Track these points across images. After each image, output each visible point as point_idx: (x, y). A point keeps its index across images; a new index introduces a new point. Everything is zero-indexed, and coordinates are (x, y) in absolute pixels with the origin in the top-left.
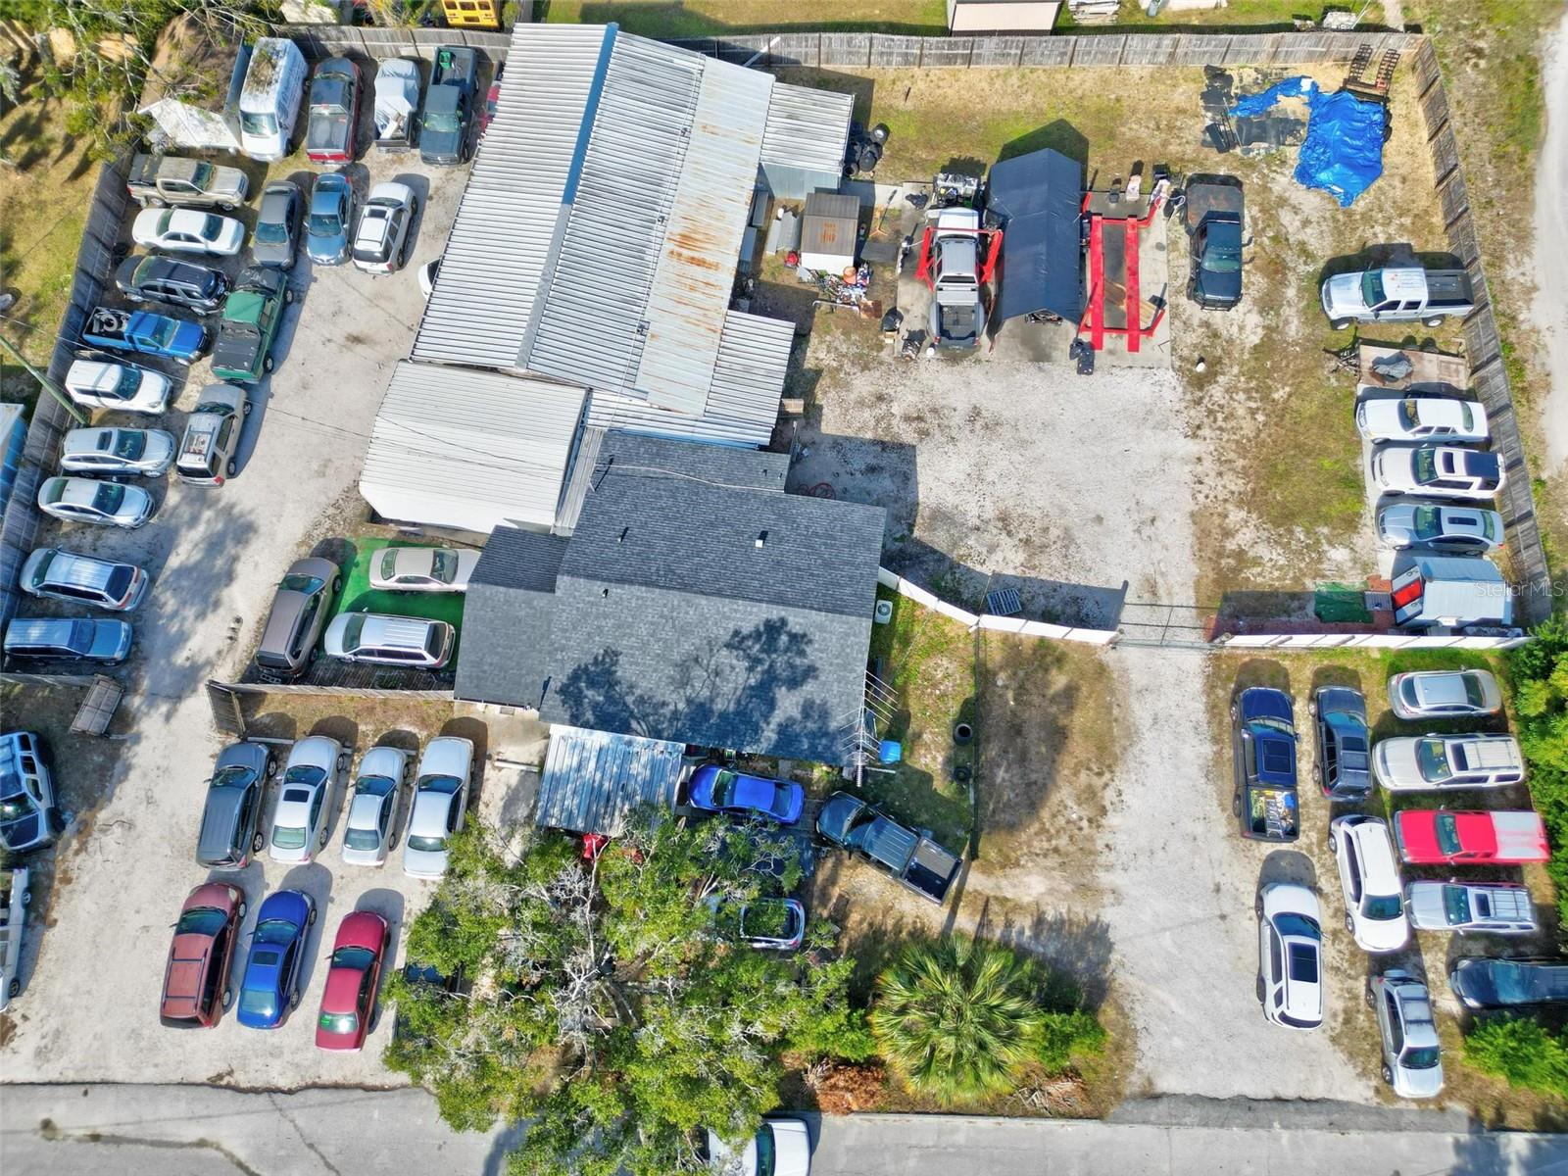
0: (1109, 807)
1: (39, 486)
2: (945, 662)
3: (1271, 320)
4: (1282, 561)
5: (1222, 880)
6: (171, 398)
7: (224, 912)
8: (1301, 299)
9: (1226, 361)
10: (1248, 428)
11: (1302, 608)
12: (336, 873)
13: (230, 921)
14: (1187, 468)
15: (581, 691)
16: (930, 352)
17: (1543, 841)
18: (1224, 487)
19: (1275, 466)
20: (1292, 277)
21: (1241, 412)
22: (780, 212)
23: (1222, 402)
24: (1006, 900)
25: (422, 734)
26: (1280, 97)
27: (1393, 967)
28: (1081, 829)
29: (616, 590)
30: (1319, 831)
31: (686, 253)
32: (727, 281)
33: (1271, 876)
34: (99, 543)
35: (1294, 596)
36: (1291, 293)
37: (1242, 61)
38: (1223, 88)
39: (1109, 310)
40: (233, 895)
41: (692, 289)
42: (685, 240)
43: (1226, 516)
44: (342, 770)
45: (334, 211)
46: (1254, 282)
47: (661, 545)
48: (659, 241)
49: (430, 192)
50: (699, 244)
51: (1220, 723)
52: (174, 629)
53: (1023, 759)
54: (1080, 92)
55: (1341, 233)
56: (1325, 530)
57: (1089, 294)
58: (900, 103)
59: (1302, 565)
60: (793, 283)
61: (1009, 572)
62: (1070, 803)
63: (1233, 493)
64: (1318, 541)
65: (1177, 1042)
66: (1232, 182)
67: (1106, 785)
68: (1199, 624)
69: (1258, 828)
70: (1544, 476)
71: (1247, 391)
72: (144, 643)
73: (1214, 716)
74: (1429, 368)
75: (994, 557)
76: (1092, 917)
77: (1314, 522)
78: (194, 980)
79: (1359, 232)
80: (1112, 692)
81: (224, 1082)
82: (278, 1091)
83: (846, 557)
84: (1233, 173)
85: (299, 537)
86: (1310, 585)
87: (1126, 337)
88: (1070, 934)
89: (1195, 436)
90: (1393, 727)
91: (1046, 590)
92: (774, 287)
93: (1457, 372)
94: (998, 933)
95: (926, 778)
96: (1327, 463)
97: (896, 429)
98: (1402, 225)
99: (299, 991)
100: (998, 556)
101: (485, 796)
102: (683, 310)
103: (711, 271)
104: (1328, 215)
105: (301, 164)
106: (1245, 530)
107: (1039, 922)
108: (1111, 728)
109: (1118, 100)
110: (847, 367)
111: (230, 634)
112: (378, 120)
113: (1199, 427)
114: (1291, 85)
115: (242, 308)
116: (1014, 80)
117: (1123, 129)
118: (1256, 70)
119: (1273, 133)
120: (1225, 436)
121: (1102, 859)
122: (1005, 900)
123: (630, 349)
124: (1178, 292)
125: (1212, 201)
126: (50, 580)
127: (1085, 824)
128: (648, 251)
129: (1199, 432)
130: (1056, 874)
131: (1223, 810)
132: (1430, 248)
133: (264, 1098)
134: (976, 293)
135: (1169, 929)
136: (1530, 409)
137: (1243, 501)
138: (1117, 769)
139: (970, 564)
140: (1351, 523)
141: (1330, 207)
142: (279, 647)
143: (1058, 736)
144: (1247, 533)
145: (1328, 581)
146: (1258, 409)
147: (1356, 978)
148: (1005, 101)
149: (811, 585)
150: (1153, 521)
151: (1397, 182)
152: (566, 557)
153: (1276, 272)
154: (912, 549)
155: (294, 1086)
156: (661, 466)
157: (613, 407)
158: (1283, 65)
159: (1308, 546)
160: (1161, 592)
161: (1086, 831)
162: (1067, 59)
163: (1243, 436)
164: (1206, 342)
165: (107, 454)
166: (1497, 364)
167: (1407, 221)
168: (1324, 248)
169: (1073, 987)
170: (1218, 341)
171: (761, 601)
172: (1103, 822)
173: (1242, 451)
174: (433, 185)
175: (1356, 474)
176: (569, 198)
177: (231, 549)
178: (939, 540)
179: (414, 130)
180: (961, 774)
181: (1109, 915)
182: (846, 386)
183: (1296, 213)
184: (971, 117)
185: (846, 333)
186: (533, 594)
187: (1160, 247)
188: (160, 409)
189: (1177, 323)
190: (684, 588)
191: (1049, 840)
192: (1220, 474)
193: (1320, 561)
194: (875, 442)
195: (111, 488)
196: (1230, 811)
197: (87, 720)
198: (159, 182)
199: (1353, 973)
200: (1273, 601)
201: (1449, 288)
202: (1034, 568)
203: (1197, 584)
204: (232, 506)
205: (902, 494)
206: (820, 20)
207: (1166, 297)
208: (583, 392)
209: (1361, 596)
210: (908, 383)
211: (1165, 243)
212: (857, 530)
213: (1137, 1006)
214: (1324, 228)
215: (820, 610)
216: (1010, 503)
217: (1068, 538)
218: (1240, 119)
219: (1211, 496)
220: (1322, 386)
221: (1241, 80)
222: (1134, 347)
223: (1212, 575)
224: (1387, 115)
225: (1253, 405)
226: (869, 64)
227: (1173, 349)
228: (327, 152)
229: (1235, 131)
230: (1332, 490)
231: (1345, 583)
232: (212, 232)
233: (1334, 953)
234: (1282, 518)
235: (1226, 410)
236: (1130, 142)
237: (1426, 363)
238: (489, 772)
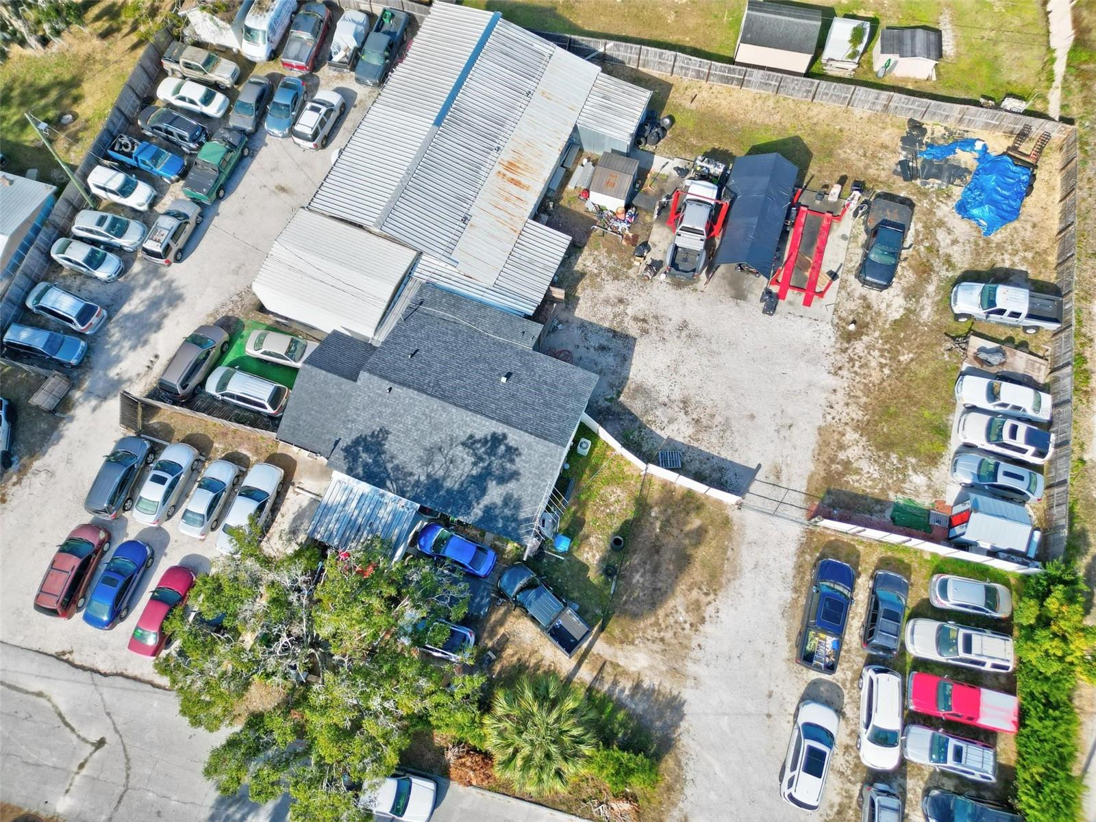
0: (707, 618)
1: (54, 241)
2: (619, 491)
3: (912, 304)
4: (876, 475)
5: (775, 690)
6: (153, 203)
7: (93, 545)
8: (937, 294)
9: (872, 326)
10: (876, 376)
11: (882, 511)
12: (173, 537)
13: (96, 552)
14: (825, 395)
15: (358, 452)
16: (663, 277)
17: (1016, 719)
18: (848, 414)
19: (888, 407)
20: (934, 278)
21: (873, 364)
22: (585, 161)
23: (862, 354)
24: (618, 665)
25: (253, 459)
26: (958, 150)
27: (883, 782)
28: (683, 629)
29: (397, 389)
30: (854, 672)
31: (509, 175)
32: (532, 199)
33: (811, 695)
34: (83, 287)
35: (878, 502)
36: (931, 288)
37: (936, 120)
38: (918, 136)
39: (796, 274)
40: (102, 535)
41: (507, 199)
42: (511, 166)
43: (844, 435)
44: (195, 469)
45: (288, 102)
46: (905, 275)
47: (437, 366)
48: (492, 163)
49: (356, 102)
50: (519, 170)
51: (802, 579)
52: (114, 353)
53: (655, 570)
54: (815, 120)
55: (978, 254)
56: (913, 460)
57: (785, 259)
58: (687, 104)
59: (890, 481)
60: (582, 211)
61: (679, 439)
62: (681, 609)
63: (853, 420)
64: (906, 467)
65: (713, 796)
66: (908, 204)
67: (710, 603)
68: (804, 505)
69: (807, 658)
70: (1086, 458)
71: (881, 350)
72: (93, 358)
73: (799, 572)
74: (1019, 362)
75: (671, 427)
76: (675, 693)
77: (907, 453)
78: (61, 584)
79: (992, 256)
80: (730, 539)
81: (65, 658)
82: (97, 672)
83: (561, 402)
84: (911, 197)
85: (211, 310)
86: (892, 496)
87: (803, 295)
88: (657, 700)
89: (836, 374)
90: (925, 610)
91: (701, 458)
92: (567, 211)
93: (1039, 369)
94: (606, 687)
95: (584, 568)
96: (927, 414)
97: (626, 324)
98: (1025, 257)
99: (129, 609)
100: (675, 426)
101: (283, 509)
102: (497, 212)
103: (523, 190)
104: (972, 239)
105: (276, 68)
106: (855, 447)
107: (637, 686)
108: (722, 564)
109: (841, 130)
110: (604, 275)
111: (149, 364)
112: (333, 48)
113: (840, 368)
114: (968, 143)
115: (212, 153)
116: (771, 103)
117: (839, 151)
118: (946, 128)
119: (946, 174)
120: (858, 379)
121: (693, 654)
122: (615, 666)
123: (454, 231)
124: (849, 271)
125: (888, 213)
126: (44, 303)
127: (687, 626)
128: (483, 168)
129: (840, 372)
130: (659, 656)
131: (789, 640)
132: (1041, 278)
133: (88, 674)
134: (703, 243)
135: (728, 714)
136: (1088, 407)
137: (858, 427)
138: (720, 594)
139: (653, 428)
140: (934, 459)
141: (975, 234)
142: (175, 380)
143: (684, 561)
144: (856, 450)
145: (906, 497)
146: (886, 365)
147: (854, 784)
148: (762, 115)
149: (531, 416)
150: (790, 426)
151: (1029, 227)
152: (371, 360)
153: (924, 272)
154: (616, 409)
155: (108, 672)
156: (454, 314)
157: (433, 268)
158: (966, 129)
159: (897, 469)
160: (784, 477)
161: (687, 631)
162: (811, 95)
163: (870, 381)
164: (860, 310)
165: (102, 230)
166: (1068, 370)
167: (1029, 255)
168: (963, 262)
169: (648, 738)
170: (869, 311)
171: (493, 418)
172: (701, 628)
173: (867, 391)
174: (359, 98)
175: (946, 426)
176: (438, 122)
177: (164, 308)
178: (636, 406)
179: (354, 60)
180: (609, 570)
181: (687, 694)
182: (600, 288)
183: (949, 234)
184: (735, 122)
185: (609, 252)
186: (343, 380)
187: (844, 237)
188: (144, 208)
189: (843, 292)
190: (443, 398)
191: (659, 632)
192: (847, 404)
193: (904, 481)
194: (609, 330)
195: (98, 252)
196: (793, 643)
197: (41, 399)
198: (181, 61)
199: (853, 779)
200: (863, 501)
201: (1047, 309)
202: (698, 440)
203: (811, 477)
204: (172, 281)
205: (619, 370)
206: (647, 37)
207: (839, 273)
208: (415, 253)
209: (928, 513)
210: (643, 295)
211: (848, 235)
212: (575, 385)
213: (691, 763)
214: (967, 248)
215: (531, 434)
216: (692, 392)
217: (727, 426)
218: (925, 160)
219: (837, 419)
220: (937, 358)
221: (933, 134)
222: (807, 302)
223: (823, 474)
224: (1033, 177)
225: (883, 361)
226: (672, 73)
227: (836, 310)
228: (294, 63)
229: (919, 168)
230: (926, 433)
231: (918, 501)
232: (207, 100)
233: (843, 762)
234: (886, 445)
235: (863, 361)
236: (843, 161)
237: (1017, 358)
238: (290, 494)
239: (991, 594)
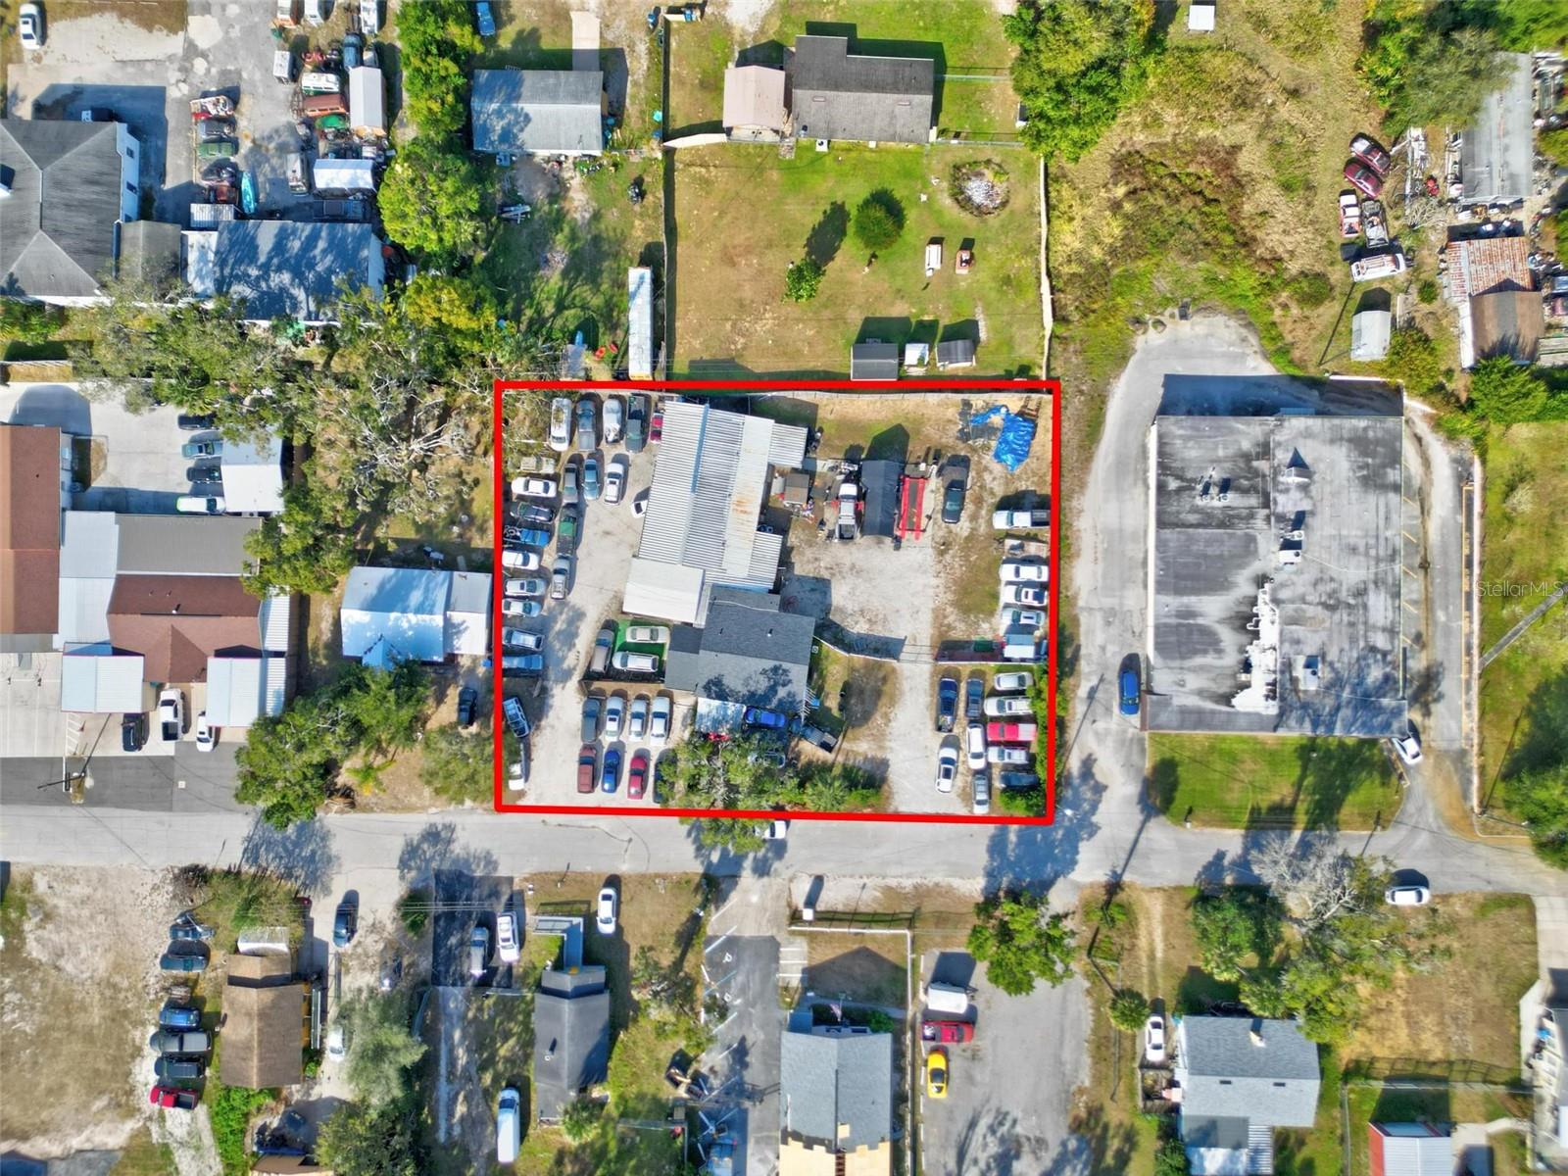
0: (892, 720)
1: (502, 605)
2: (837, 667)
3: (974, 525)
4: (964, 628)
5: (928, 745)
6: (541, 565)
7: (592, 757)
9: (954, 544)
10: (958, 573)
11: (969, 649)
12: (627, 743)
13: (595, 760)
14: (933, 590)
15: (711, 687)
16: (836, 541)
17: (1035, 734)
18: (946, 598)
19: (967, 589)
20: (984, 506)
21: (957, 566)
22: (778, 477)
23: (950, 562)
24: (855, 751)
25: (652, 697)
26: (991, 416)
27: (980, 773)
28: (882, 727)
29: (720, 655)
30: (962, 729)
31: (740, 509)
32: (755, 518)
33: (945, 744)
34: (528, 627)
35: (966, 644)
36: (982, 515)
38: (968, 412)
39: (909, 521)
40: (594, 751)
41: (743, 524)
42: (739, 503)
43: (946, 610)
44: (625, 710)
45: (593, 480)
46: (969, 507)
47: (735, 636)
48: (729, 505)
49: (631, 464)
50: (745, 505)
51: (934, 692)
52: (559, 656)
53: (863, 702)
54: (907, 411)
55: (1008, 484)
56: (982, 616)
57: (902, 513)
58: (829, 416)
59: (971, 630)
60: (782, 508)
61: (862, 633)
62: (879, 718)
63: (949, 600)
64: (979, 621)
65: (907, 796)
66: (966, 462)
67: (892, 712)
68: (930, 655)
69: (939, 729)
70: (1069, 594)
71: (960, 557)
72: (549, 663)
73: (932, 689)
74: (1032, 549)
75: (858, 626)
76: (883, 757)
77: (979, 613)
78: (588, 780)
79: (1015, 484)
80: (898, 679)
84: (967, 455)
85: (598, 620)
86: (974, 638)
87: (914, 533)
88: (876, 762)
89: (937, 576)
90: (994, 693)
91: (875, 641)
92: (774, 509)
94: (851, 762)
95: (830, 710)
96: (986, 588)
97: (823, 573)
98: (1033, 481)
99: (620, 782)
101: (675, 718)
102: (739, 534)
103: (749, 515)
104: (1004, 475)
107: (865, 758)
108: (896, 692)
109: (923, 415)
110: (804, 545)
111: (577, 659)
112: (606, 431)
113: (939, 573)
114: (996, 409)
115: (566, 529)
116: (879, 404)
117: (924, 429)
118: (983, 402)
119: (986, 433)
120: (949, 577)
121: (888, 737)
123: (720, 553)
124: (937, 514)
125: (956, 473)
126: (513, 642)
127: (883, 725)
128: (725, 510)
129: (939, 575)
130: (872, 742)
131: (931, 720)
132: (1040, 494)
134: (855, 521)
135: (909, 760)
137: (953, 604)
138: (896, 706)
139: (848, 631)
140: (991, 613)
141: (1005, 471)
142: (596, 667)
143: (878, 694)
144: (952, 616)
145: (980, 636)
146: (964, 565)
147: (967, 778)
148: (874, 415)
149: (788, 652)
150: (917, 612)
151: (1034, 461)
152: (702, 639)
153: (979, 502)
154: (829, 626)
156: (735, 600)
157: (713, 576)
158: (995, 400)
159: (974, 622)
160: (918, 640)
161: (884, 728)
163: (956, 577)
164: (946, 536)
165: (523, 589)
167: (1036, 479)
168: (1000, 491)
169: (875, 780)
170: (951, 535)
171: (772, 659)
172: (890, 725)
173: (955, 582)
174: (631, 460)
175: (997, 594)
176: (694, 490)
177: (576, 623)
178: (838, 620)
179: (621, 436)
180: (842, 708)
181: (889, 756)
182: (803, 554)
183: (991, 474)
184: (859, 422)
185: (804, 530)
186: (691, 654)
187: (932, 492)
188: (539, 569)
189: (935, 527)
190: (743, 654)
191: (870, 731)
192: (945, 593)
193: (978, 628)
194: (814, 578)
195: (527, 603)
196: (933, 721)
197: (534, 693)
199: (966, 776)
200: (959, 646)
202: (872, 630)
203: (932, 637)
204: (574, 606)
205: (825, 600)
207: (932, 515)
208: (703, 569)
209: (990, 645)
210: (828, 553)
211: (934, 491)
212: (804, 628)
213: (895, 785)
214: (1001, 482)
215: (790, 662)
216: (864, 604)
217: (885, 619)
218: (973, 426)
219: (941, 602)
220: (989, 555)
221: (976, 407)
222: (917, 538)
223: (938, 634)
224: (1036, 426)
225: (962, 563)
227: (933, 539)
229: (971, 432)
230: (987, 599)
231: (986, 637)
232: (546, 489)
233: (963, 768)
234: (967, 611)
235: (951, 565)
236: (926, 436)
237: (1031, 547)
238: (676, 709)
239: (1021, 680)
